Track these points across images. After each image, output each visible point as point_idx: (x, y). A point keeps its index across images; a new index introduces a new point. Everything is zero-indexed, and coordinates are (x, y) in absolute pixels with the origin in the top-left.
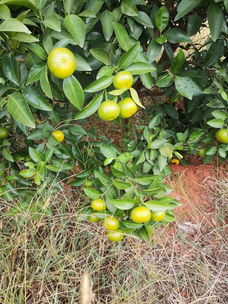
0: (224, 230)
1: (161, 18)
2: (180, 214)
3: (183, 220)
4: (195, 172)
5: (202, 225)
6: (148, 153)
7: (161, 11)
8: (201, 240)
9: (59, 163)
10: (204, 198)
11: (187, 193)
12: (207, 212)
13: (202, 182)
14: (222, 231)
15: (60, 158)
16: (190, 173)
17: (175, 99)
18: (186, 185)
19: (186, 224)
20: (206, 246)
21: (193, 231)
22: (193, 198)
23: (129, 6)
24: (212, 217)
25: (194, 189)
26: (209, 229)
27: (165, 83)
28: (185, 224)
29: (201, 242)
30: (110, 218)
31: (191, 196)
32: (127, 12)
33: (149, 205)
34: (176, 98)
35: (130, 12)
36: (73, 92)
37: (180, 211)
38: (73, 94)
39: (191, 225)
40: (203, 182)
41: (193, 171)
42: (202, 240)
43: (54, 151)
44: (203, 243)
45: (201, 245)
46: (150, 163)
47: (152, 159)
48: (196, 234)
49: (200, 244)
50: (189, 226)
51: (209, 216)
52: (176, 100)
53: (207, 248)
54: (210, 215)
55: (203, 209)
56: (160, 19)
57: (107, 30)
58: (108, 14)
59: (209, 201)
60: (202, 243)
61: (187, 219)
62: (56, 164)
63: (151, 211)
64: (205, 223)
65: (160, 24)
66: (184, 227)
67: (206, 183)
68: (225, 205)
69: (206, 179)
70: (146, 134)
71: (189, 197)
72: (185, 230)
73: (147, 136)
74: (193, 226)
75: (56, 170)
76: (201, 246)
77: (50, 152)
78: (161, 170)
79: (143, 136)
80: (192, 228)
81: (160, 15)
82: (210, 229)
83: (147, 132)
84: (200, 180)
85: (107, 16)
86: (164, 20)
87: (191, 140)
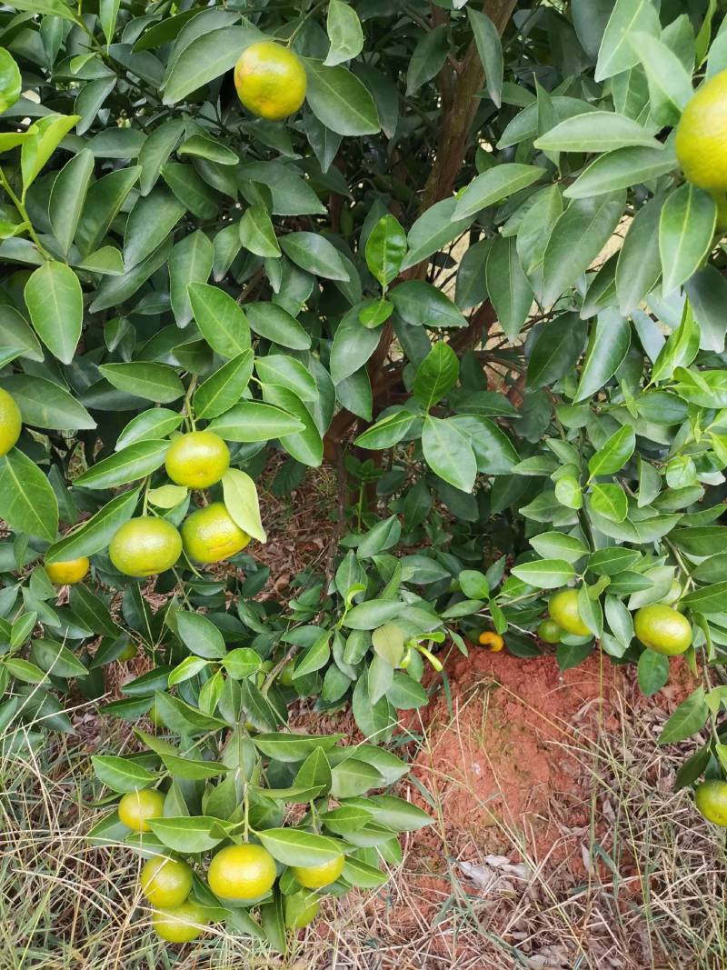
0: (616, 897)
1: (385, 247)
2: (476, 824)
3: (483, 849)
4: (552, 682)
5: (545, 868)
6: (341, 641)
7: (381, 228)
8: (531, 925)
10: (568, 773)
11: (512, 752)
12: (571, 826)
13: (573, 717)
14: (609, 899)
16: (533, 683)
18: (512, 724)
19: (490, 862)
20: (546, 951)
21: (510, 889)
22: (527, 773)
23: (259, 227)
24: (583, 847)
25: (536, 740)
26: (566, 887)
27: (392, 436)
28: (487, 864)
29: (532, 933)
30: (162, 863)
31: (523, 764)
35: (259, 244)
36: (21, 496)
37: (477, 815)
38: (22, 503)
39: (508, 867)
40: (576, 718)
41: (547, 676)
42: (538, 926)
43: (40, 619)
44: (536, 935)
45: (528, 943)
46: (342, 673)
47: (350, 662)
48: (517, 904)
49: (525, 939)
50: (498, 871)
51: (575, 839)
53: (547, 957)
54: (579, 837)
55: (560, 813)
56: (380, 251)
59: (585, 784)
60: (533, 936)
61: (497, 846)
64: (557, 866)
65: (382, 264)
66: (483, 872)
67: (585, 719)
68: (635, 805)
69: (587, 707)
70: (345, 577)
71: (516, 767)
72: (484, 882)
73: (344, 583)
74: (512, 872)
76: (527, 948)
77: (27, 619)
79: (335, 581)
80: (510, 880)
81: (379, 239)
82: (572, 886)
83: (350, 571)
84: (564, 710)
85: (194, 249)
86: (393, 253)
87: (508, 593)
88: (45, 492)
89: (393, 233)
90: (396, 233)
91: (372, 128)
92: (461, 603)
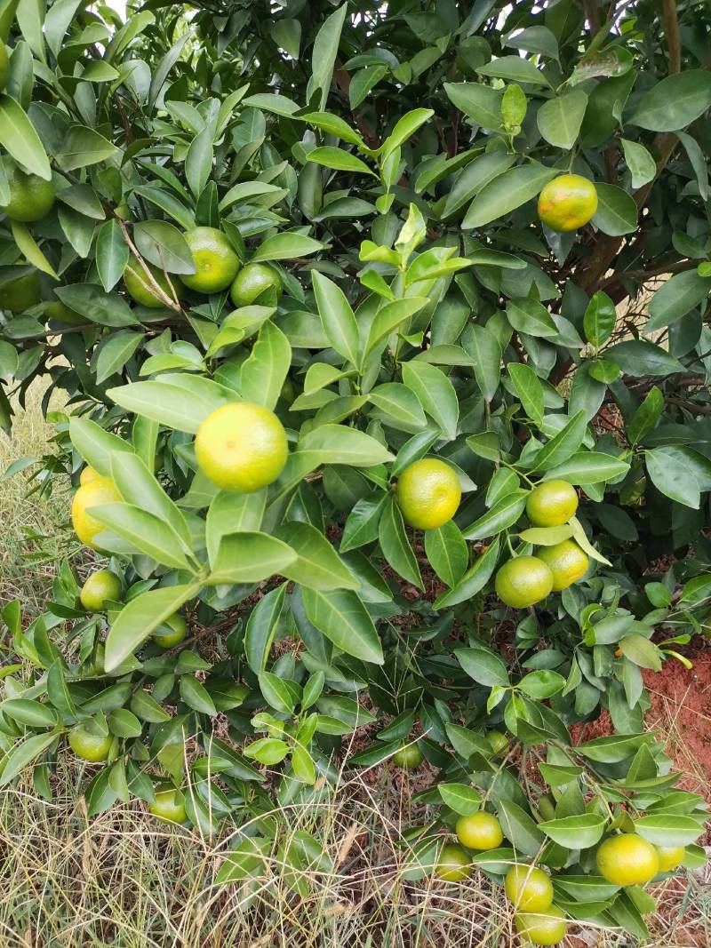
1: (596, 318)
6: (585, 658)
7: (594, 302)
9: (339, 708)
15: (338, 690)
17: (633, 494)
23: (530, 313)
25: (698, 736)
30: (527, 872)
32: (526, 326)
33: (645, 830)
34: (636, 493)
35: (536, 327)
36: (444, 551)
38: (443, 557)
41: (682, 676)
43: (326, 675)
46: (595, 687)
47: (600, 675)
52: (635, 496)
57: (483, 374)
58: (479, 334)
62: (331, 709)
63: (654, 846)
70: (570, 602)
73: (572, 605)
75: (338, 730)
77: (315, 679)
78: (632, 706)
79: (563, 607)
81: (592, 312)
83: (572, 595)
85: (475, 338)
86: (606, 321)
87: (687, 598)
88: (459, 545)
89: (602, 306)
90: (606, 305)
91: (630, 228)
92: (651, 613)
